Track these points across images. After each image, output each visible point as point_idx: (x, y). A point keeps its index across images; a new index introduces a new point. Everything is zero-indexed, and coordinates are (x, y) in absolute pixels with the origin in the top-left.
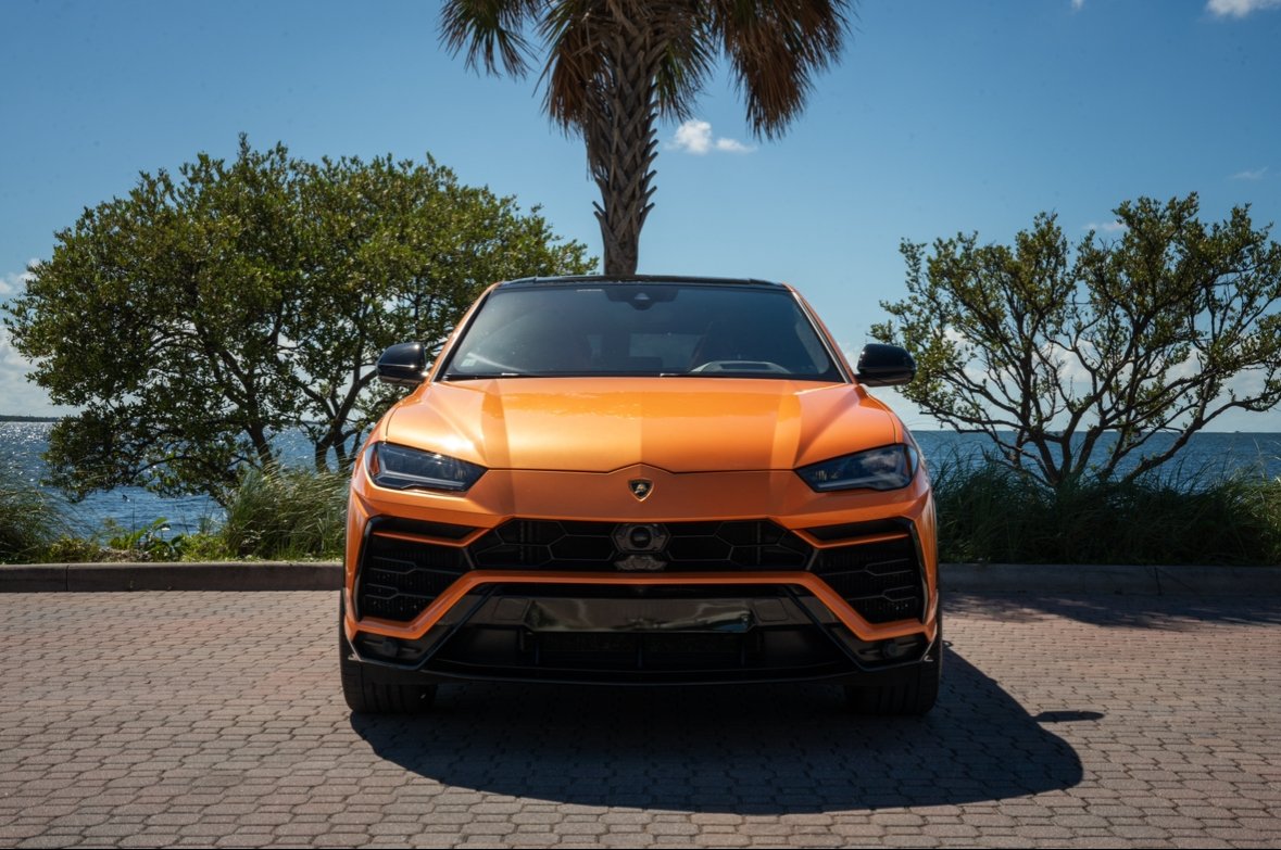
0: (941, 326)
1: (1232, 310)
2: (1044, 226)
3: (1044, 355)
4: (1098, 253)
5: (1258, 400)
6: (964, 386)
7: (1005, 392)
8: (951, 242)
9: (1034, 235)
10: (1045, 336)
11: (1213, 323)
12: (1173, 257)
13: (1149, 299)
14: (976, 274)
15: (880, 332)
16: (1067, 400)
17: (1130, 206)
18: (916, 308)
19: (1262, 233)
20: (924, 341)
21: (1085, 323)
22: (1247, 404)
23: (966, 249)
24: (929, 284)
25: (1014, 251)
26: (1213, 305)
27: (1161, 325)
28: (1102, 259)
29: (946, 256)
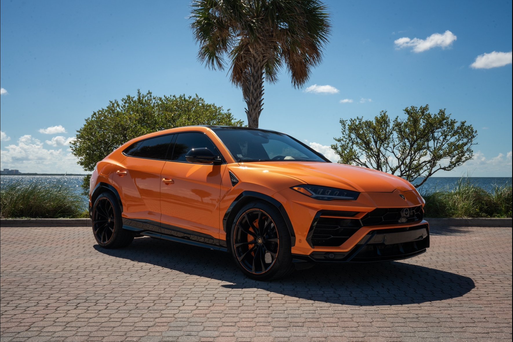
0: (352, 145)
1: (440, 140)
2: (383, 115)
3: (384, 154)
4: (399, 123)
5: (448, 167)
6: (359, 163)
7: (372, 165)
8: (355, 119)
9: (380, 118)
10: (384, 148)
11: (434, 144)
12: (422, 124)
13: (415, 137)
14: (363, 129)
15: (334, 147)
16: (390, 168)
17: (408, 109)
18: (345, 140)
19: (448, 117)
20: (347, 150)
21: (396, 144)
22: (444, 169)
23: (360, 122)
24: (348, 132)
25: (374, 122)
26: (434, 139)
27: (418, 145)
28: (400, 125)
29: (353, 124)
